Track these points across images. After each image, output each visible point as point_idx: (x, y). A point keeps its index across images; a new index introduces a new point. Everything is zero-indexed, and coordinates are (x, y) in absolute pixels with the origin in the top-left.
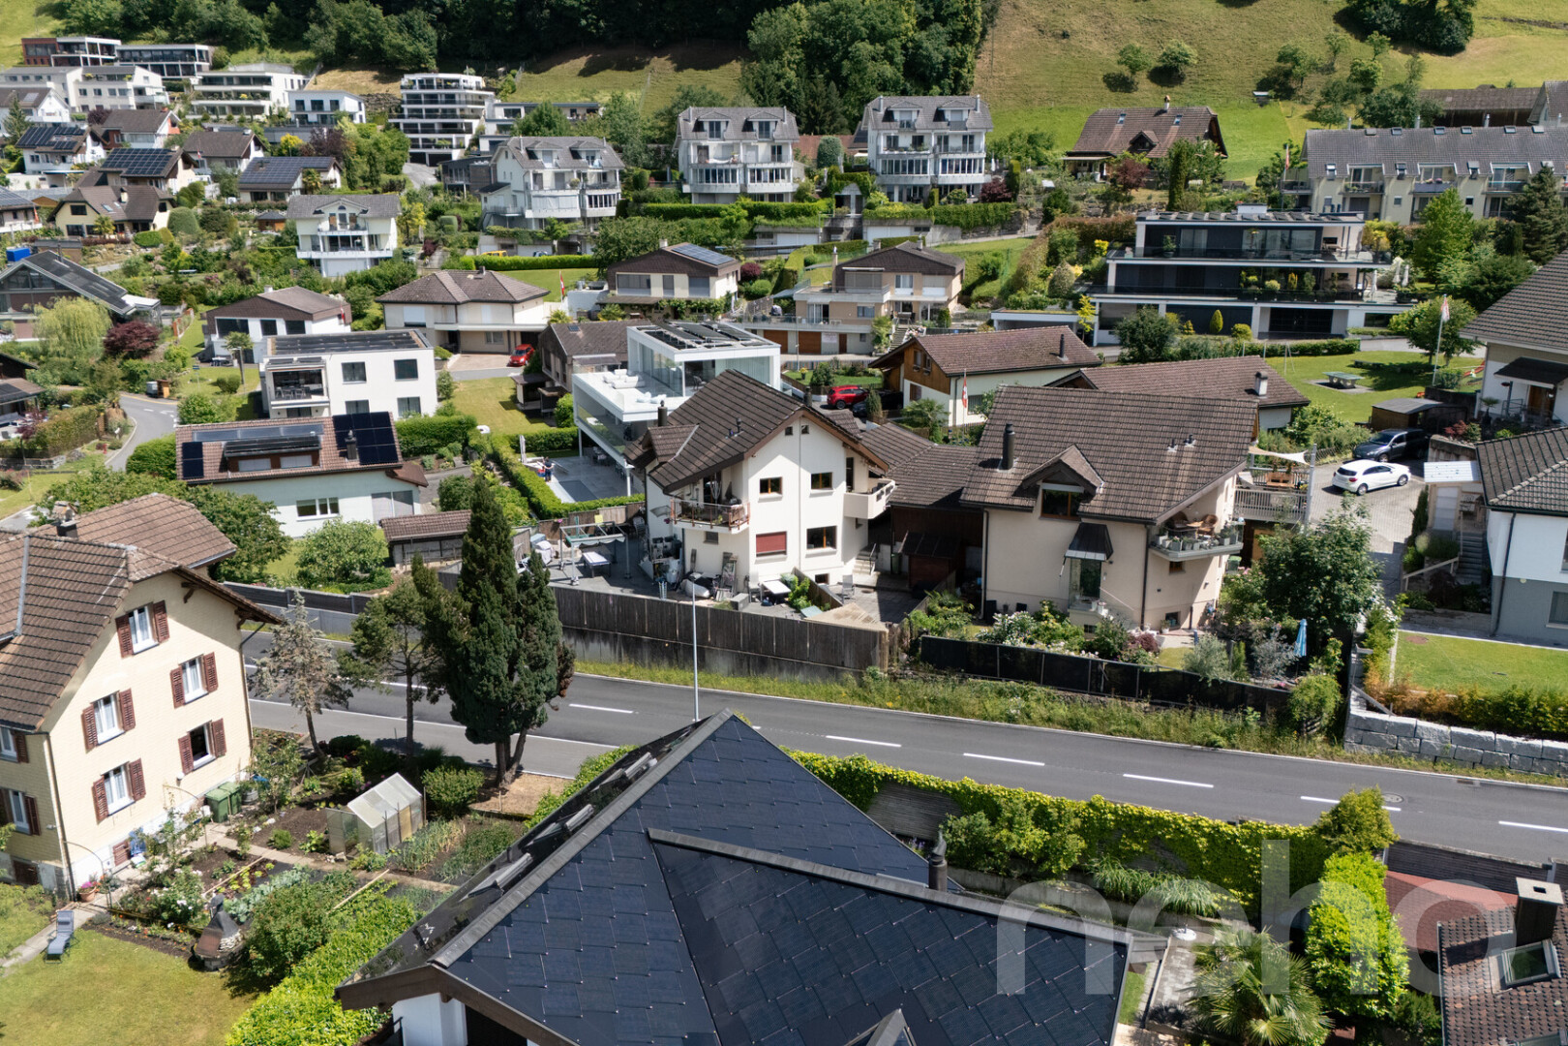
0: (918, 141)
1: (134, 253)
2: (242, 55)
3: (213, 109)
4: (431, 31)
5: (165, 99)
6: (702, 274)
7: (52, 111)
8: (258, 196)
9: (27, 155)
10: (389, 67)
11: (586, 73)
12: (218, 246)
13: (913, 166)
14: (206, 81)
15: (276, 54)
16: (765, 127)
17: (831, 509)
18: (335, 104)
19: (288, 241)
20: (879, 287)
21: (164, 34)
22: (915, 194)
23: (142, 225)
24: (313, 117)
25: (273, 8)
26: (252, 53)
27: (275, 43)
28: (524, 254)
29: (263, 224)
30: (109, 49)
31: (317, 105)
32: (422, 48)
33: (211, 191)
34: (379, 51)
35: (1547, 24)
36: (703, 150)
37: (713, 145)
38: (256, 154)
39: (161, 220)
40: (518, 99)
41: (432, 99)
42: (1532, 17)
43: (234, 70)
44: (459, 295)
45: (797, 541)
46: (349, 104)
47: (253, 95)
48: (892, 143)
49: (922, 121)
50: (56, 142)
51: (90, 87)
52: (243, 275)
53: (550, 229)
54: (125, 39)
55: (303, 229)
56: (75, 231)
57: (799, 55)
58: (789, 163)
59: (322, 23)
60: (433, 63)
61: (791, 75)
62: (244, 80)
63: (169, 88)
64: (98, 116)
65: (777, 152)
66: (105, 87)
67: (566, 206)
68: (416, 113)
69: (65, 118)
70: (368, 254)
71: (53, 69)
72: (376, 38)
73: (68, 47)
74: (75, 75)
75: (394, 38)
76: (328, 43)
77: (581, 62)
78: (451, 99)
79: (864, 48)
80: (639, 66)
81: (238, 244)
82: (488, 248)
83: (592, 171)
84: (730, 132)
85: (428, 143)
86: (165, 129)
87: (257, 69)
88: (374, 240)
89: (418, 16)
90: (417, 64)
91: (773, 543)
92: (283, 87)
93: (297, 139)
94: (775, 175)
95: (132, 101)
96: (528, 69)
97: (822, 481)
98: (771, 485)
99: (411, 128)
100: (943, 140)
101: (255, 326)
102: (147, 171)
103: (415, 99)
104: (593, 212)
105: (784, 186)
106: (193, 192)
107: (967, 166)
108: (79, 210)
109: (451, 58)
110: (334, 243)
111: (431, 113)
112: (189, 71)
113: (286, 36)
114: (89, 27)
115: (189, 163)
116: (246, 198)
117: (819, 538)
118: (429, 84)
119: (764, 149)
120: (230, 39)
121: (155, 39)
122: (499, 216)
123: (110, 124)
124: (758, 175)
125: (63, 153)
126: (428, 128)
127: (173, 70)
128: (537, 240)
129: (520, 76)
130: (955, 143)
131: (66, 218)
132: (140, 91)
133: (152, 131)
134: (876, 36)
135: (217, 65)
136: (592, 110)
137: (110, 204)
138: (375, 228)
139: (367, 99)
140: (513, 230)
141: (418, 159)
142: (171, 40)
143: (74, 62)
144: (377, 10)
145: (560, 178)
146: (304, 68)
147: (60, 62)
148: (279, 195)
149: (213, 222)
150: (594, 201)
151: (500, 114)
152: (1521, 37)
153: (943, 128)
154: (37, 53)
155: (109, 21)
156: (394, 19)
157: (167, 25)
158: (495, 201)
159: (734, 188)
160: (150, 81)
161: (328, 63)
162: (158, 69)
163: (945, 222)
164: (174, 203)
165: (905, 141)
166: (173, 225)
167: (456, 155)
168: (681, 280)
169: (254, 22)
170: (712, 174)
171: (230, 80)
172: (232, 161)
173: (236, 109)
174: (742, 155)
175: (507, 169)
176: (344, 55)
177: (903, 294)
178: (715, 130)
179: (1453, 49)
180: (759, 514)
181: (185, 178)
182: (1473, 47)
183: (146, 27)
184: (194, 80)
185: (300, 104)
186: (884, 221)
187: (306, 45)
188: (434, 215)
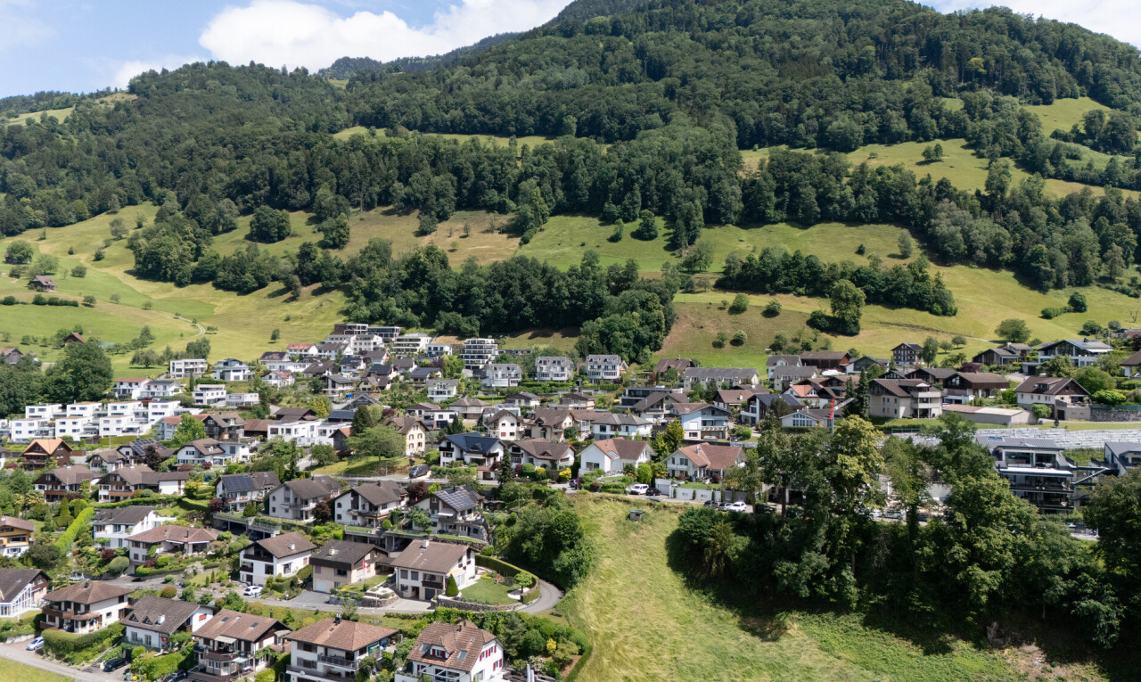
0: (599, 367)
1: (381, 396)
2: (411, 330)
3: (399, 350)
4: (478, 323)
5: (383, 346)
6: (528, 400)
7: (349, 351)
8: (416, 380)
9: (342, 366)
10: (462, 335)
11: (530, 338)
12: (405, 394)
13: (598, 374)
14: (398, 340)
15: (422, 330)
16: (559, 362)
17: (514, 429)
18: (442, 348)
19: (425, 392)
20: (570, 403)
21: (383, 322)
22: (597, 381)
23: (383, 388)
24: (434, 353)
25: (423, 314)
26: (414, 329)
27: (422, 326)
28: (490, 396)
29: (417, 388)
30: (364, 328)
31: (436, 349)
32: (474, 329)
33: (401, 378)
34: (459, 329)
35: (898, 325)
36: (541, 368)
37: (544, 367)
38: (415, 367)
39: (388, 387)
40: (506, 347)
41: (475, 347)
42: (892, 322)
43: (407, 336)
44: (468, 404)
45: (508, 434)
46: (447, 348)
47: (414, 345)
48: (592, 367)
49: (600, 362)
50: (351, 362)
51: (358, 342)
52: (412, 401)
53: (498, 389)
54: (370, 324)
55: (430, 389)
56: (364, 389)
57: (598, 335)
58: (566, 371)
59: (440, 320)
60: (477, 334)
61: (594, 342)
62: (411, 340)
63: (385, 341)
64: (362, 353)
65: (563, 369)
66: (363, 342)
67: (504, 383)
68: (469, 352)
69: (352, 354)
70: (447, 396)
71: (345, 336)
72: (458, 325)
73: (350, 327)
74: (353, 338)
75: (465, 326)
76: (441, 327)
77: (529, 334)
78: (481, 347)
79: (618, 334)
80: (550, 336)
81: (410, 393)
82: (481, 395)
83: (513, 373)
84: (549, 364)
85: (472, 362)
86: (385, 357)
87: (415, 335)
88: (449, 392)
89: (474, 318)
90: (471, 334)
91: (504, 434)
92: (425, 342)
93: (428, 361)
94: (562, 375)
95: (372, 346)
96: (512, 336)
97: (512, 425)
98: (504, 425)
99: (467, 357)
100: (606, 368)
101: (417, 412)
102: (382, 372)
103: (470, 347)
104: (512, 385)
105: (564, 378)
106: (396, 378)
107: (615, 374)
108: (366, 384)
109: (484, 333)
110: (438, 393)
111: (474, 352)
112: (392, 336)
113: (426, 324)
114: (358, 320)
115: (395, 369)
116: (412, 380)
117: (512, 434)
118: (474, 342)
119: (559, 368)
120: (407, 324)
121: (380, 324)
122: (485, 386)
123: (367, 356)
124: (557, 375)
125: (354, 366)
126: (473, 357)
127: (386, 335)
128: (494, 393)
129: (508, 338)
130: (610, 367)
131: (362, 386)
132: (375, 343)
133: (381, 358)
134: (622, 330)
135: (402, 334)
136: (529, 352)
137: (374, 381)
138: (450, 389)
139: (453, 346)
140: (488, 390)
141: (468, 367)
142: (385, 325)
143: (352, 333)
144: (460, 316)
145: (503, 376)
146: (432, 335)
147: (347, 333)
148: (422, 380)
149: (403, 387)
150: (513, 382)
151: (497, 353)
152: (885, 330)
153: (606, 364)
154: (339, 329)
155: (365, 318)
156: (465, 318)
157: (385, 319)
158: (484, 382)
159: (549, 379)
160: (378, 339)
161: (441, 333)
162: (381, 335)
163: (603, 389)
164: (392, 381)
165: (596, 367)
166: (392, 388)
167: (481, 366)
168: (523, 401)
169: (416, 318)
170: (544, 375)
171: (406, 340)
172: (407, 368)
173: (407, 350)
174: (552, 370)
175: (489, 373)
176: (447, 331)
177: (576, 405)
178: (545, 363)
179: (852, 334)
180: (501, 429)
181: (393, 375)
182: (862, 333)
183: (377, 320)
184: (393, 339)
185: (430, 348)
186: (585, 388)
187: (434, 327)
188: (468, 386)
